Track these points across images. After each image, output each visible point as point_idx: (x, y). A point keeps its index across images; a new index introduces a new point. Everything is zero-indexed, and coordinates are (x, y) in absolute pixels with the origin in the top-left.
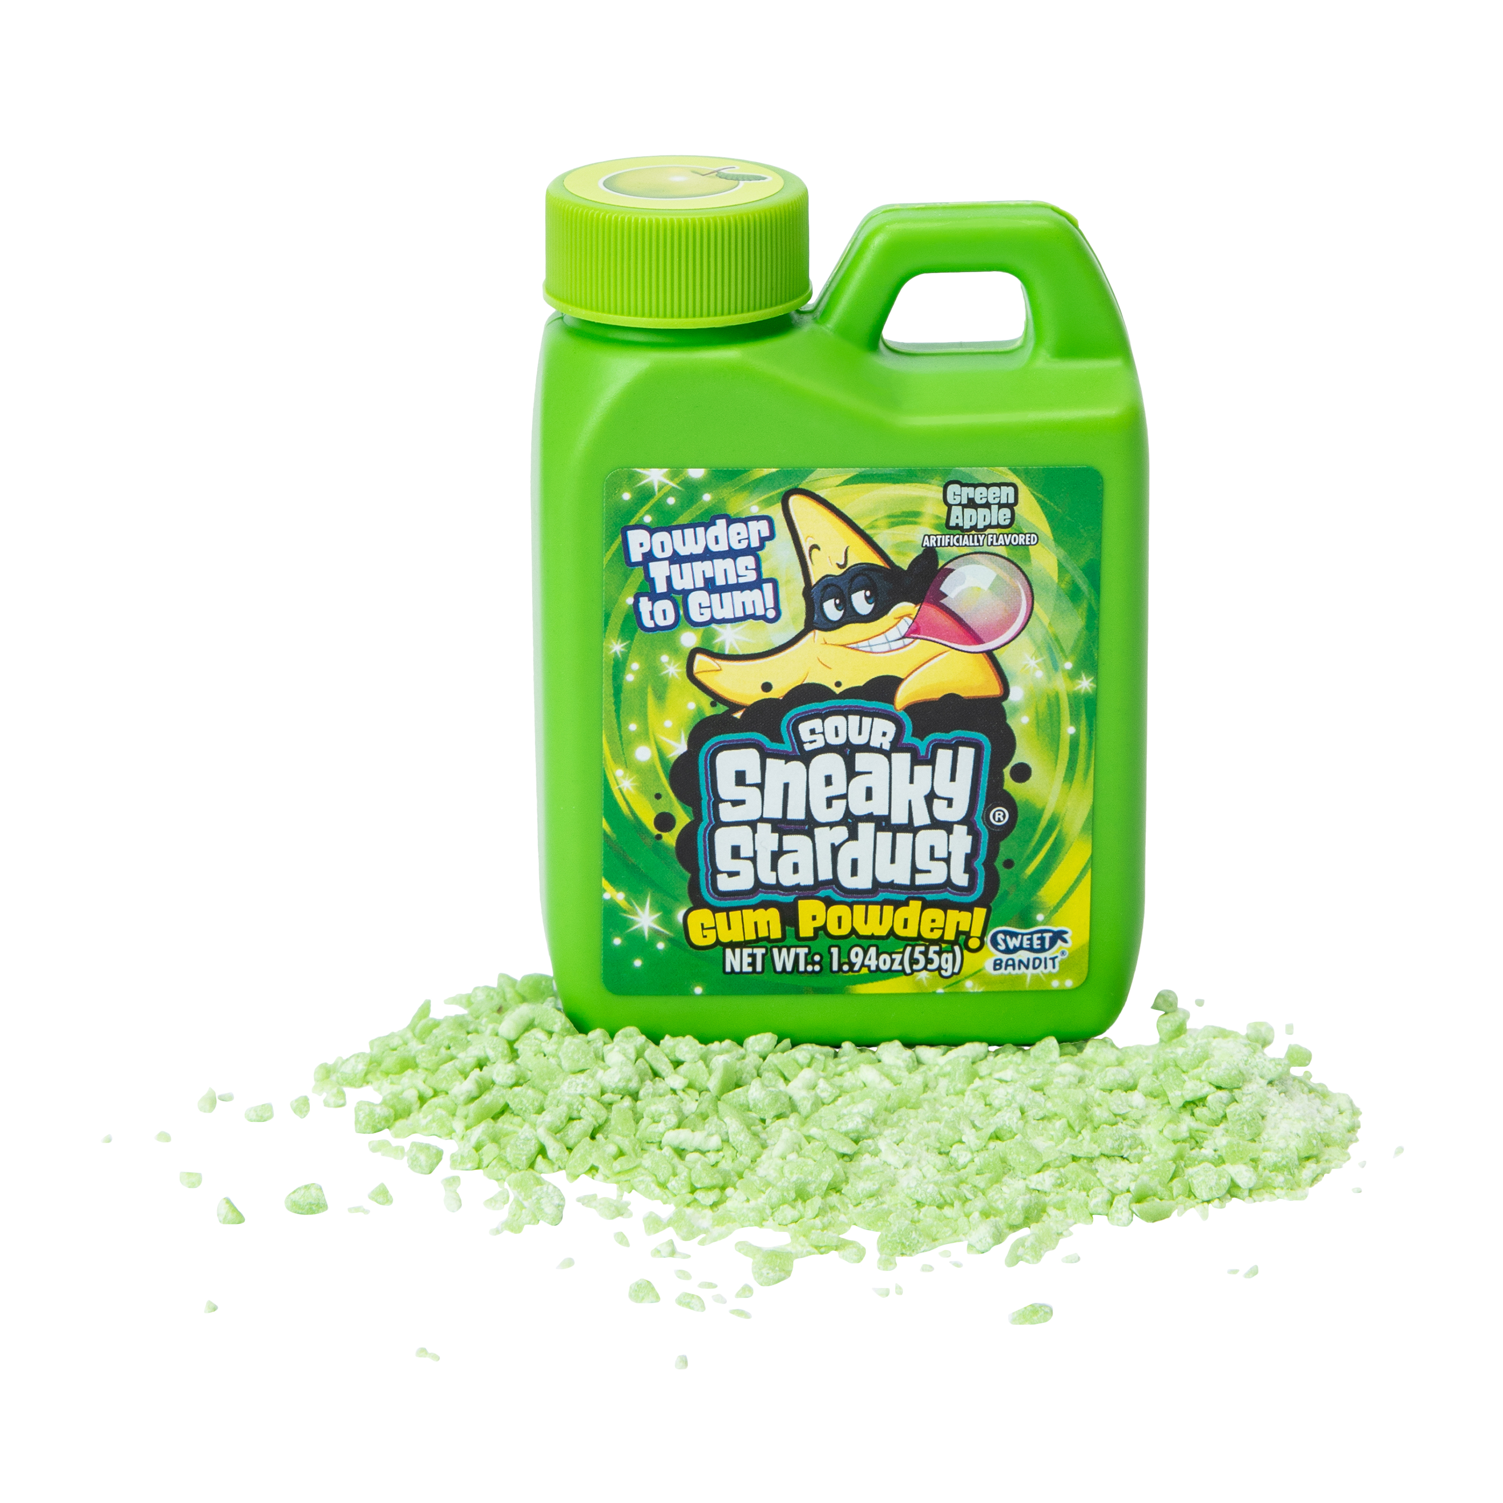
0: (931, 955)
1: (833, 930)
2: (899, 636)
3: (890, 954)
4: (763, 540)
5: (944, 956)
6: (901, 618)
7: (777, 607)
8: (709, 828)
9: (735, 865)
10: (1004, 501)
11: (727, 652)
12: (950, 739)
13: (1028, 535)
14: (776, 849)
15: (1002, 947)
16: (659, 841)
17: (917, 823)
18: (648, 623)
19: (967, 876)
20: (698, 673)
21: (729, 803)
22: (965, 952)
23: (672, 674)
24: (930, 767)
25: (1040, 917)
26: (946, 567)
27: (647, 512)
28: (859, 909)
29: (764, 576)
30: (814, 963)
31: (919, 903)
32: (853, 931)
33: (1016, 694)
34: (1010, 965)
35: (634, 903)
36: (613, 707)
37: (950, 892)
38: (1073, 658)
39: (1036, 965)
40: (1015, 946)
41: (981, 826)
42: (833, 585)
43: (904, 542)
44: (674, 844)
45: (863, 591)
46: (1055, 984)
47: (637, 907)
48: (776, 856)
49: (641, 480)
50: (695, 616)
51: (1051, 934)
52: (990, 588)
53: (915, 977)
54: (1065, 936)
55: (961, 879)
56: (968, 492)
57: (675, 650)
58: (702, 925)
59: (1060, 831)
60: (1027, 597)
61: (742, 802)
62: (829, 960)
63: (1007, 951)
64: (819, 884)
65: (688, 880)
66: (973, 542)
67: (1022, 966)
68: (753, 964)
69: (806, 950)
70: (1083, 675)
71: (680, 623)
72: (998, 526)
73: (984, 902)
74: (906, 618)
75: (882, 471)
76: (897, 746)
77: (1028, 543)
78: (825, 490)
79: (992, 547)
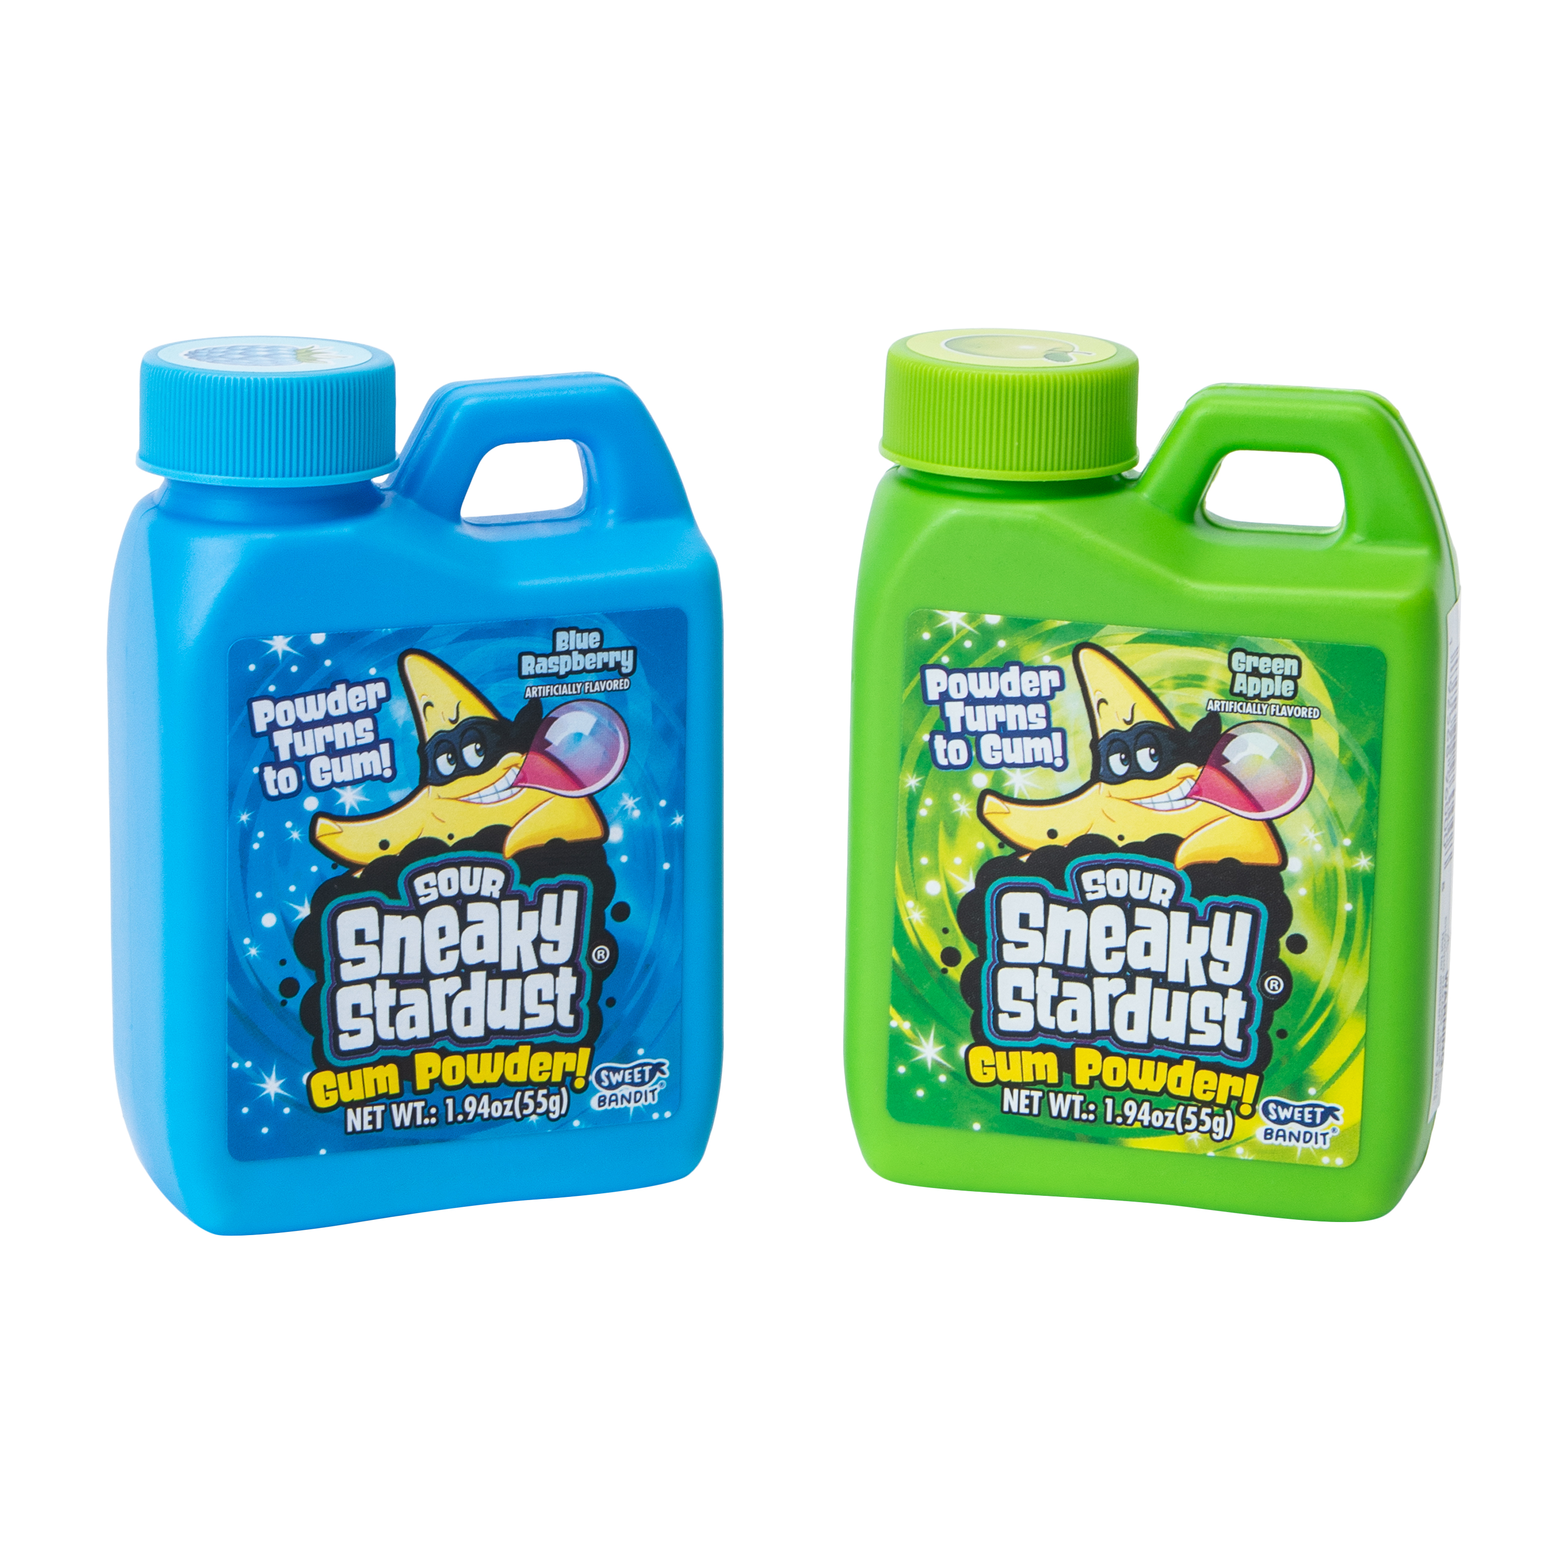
0: (1203, 1117)
1: (1108, 1080)
2: (1181, 796)
3: (1163, 1111)
4: (1053, 690)
5: (1216, 1119)
6: (1184, 778)
7: (1064, 756)
8: (993, 967)
9: (1016, 1006)
10: (1287, 673)
11: (1016, 796)
12: (1228, 903)
13: (1310, 709)
14: (1056, 994)
15: (1274, 1117)
16: (945, 975)
17: (1193, 983)
18: (942, 761)
19: (1240, 1041)
20: (987, 814)
21: (1013, 945)
22: (1237, 1117)
23: (964, 812)
24: (1207, 929)
25: (1312, 1091)
26: (1229, 732)
27: (945, 653)
28: (1134, 1063)
29: (1054, 725)
30: (1088, 1112)
31: (1193, 1063)
32: (1128, 1084)
33: (1294, 865)
34: (1281, 1136)
35: (919, 1034)
36: (906, 840)
37: (1223, 1055)
38: (1353, 835)
39: (1307, 1139)
40: (1286, 1118)
41: (1255, 992)
42: (1118, 740)
43: (1189, 704)
44: (959, 979)
45: (1148, 749)
46: (1325, 1160)
47: (922, 1038)
48: (1056, 1000)
49: (940, 621)
50: (987, 759)
51: (1322, 1110)
52: (1271, 758)
53: (1187, 1136)
54: (1336, 1113)
55: (1235, 1044)
56: (1253, 661)
57: (966, 790)
58: (983, 1062)
59: (1334, 1007)
60: (1308, 769)
61: (1025, 945)
62: (1103, 1110)
63: (1278, 1121)
64: (1096, 1034)
65: (971, 1016)
66: (1256, 710)
67: (1293, 1138)
68: (1029, 1106)
69: (1082, 1098)
70: (1362, 853)
71: (972, 763)
72: (1281, 697)
73: (1258, 1069)
74: (1189, 779)
75: (1169, 632)
76: (1176, 904)
77: (1310, 716)
78: (1115, 646)
79: (1274, 717)
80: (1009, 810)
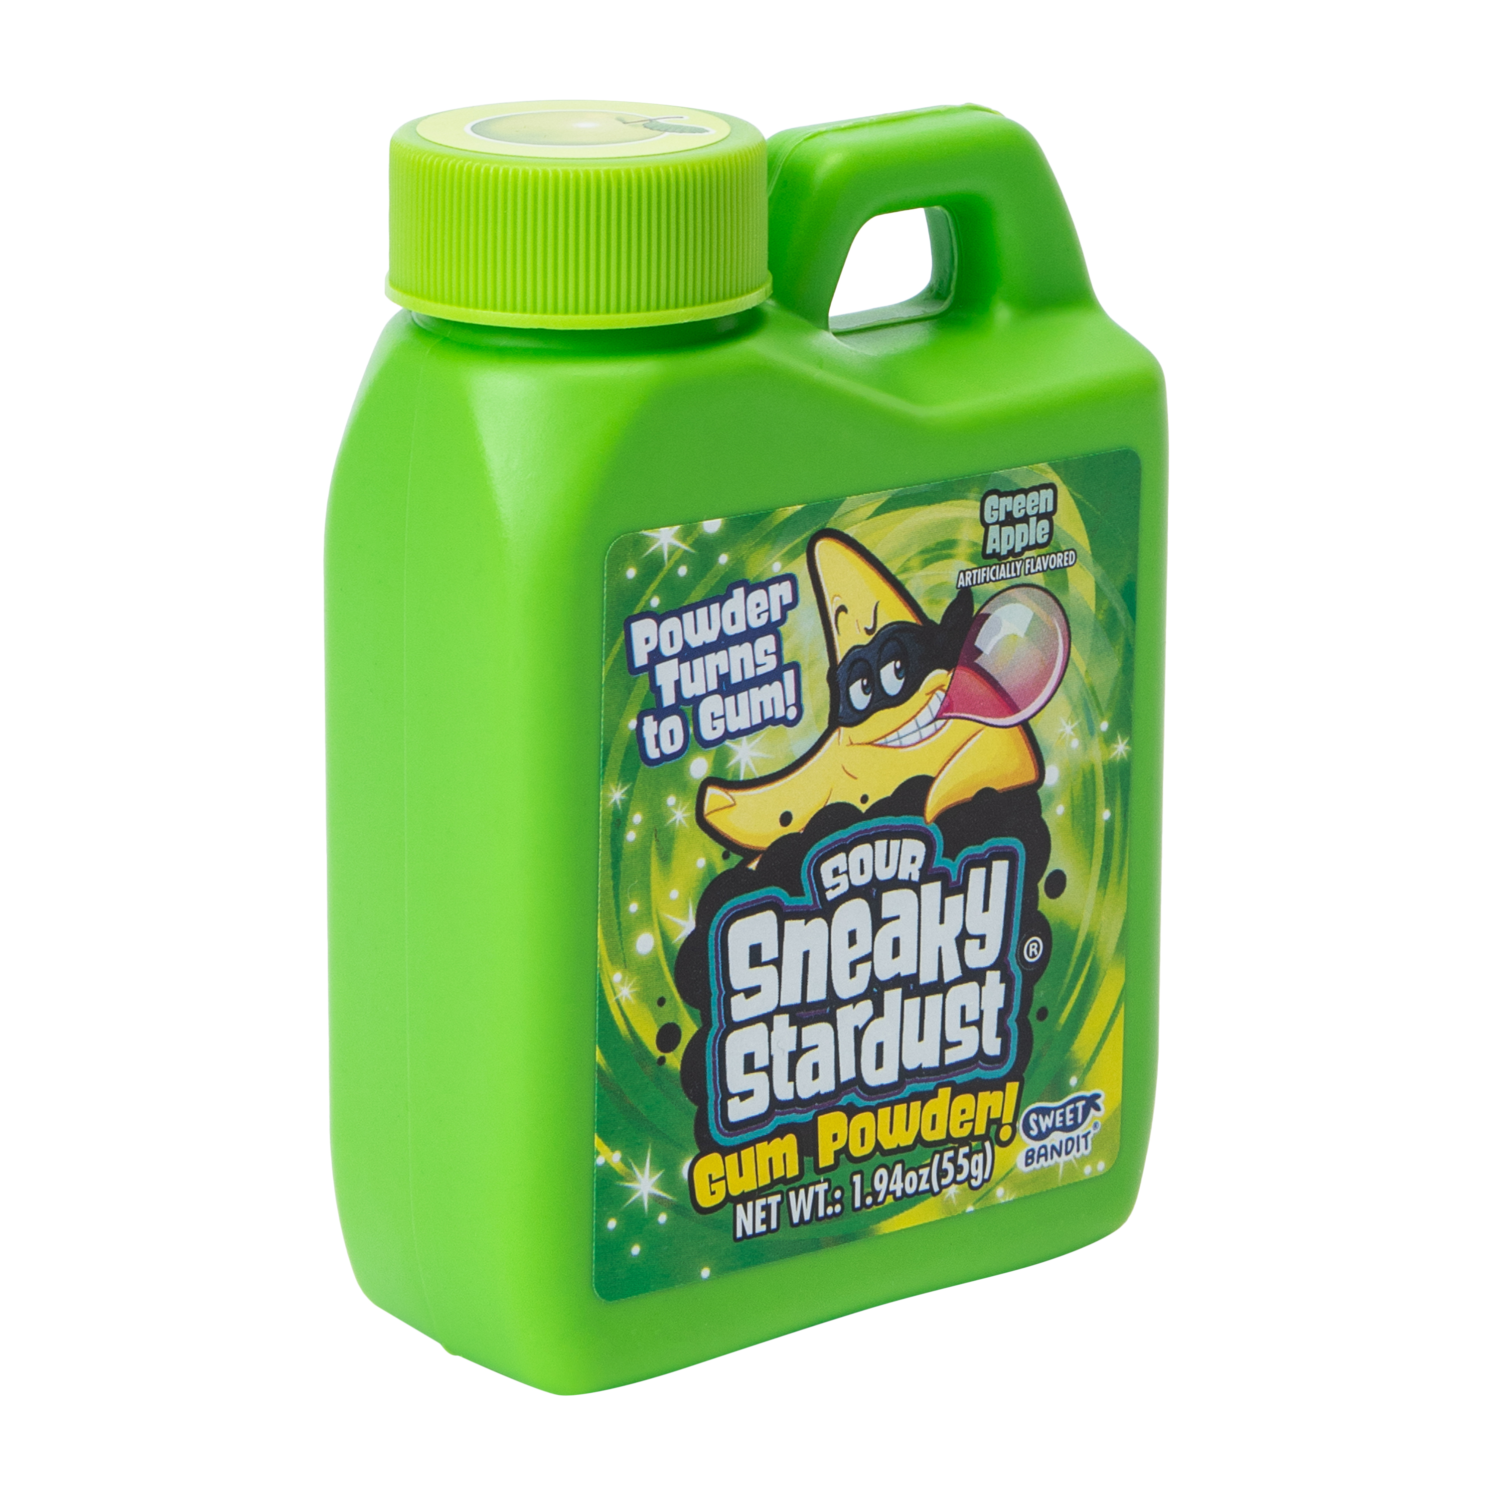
0: (961, 1161)
1: (856, 1151)
2: (930, 718)
3: (917, 1171)
4: (785, 609)
5: (975, 1157)
6: (933, 692)
7: (798, 702)
8: (720, 1035)
9: (746, 1081)
10: (1042, 510)
12: (983, 852)
13: (1066, 553)
14: (794, 1048)
15: (1034, 1133)
16: (662, 1066)
17: (948, 977)
18: (654, 754)
19: (1000, 1040)
21: (739, 994)
22: (997, 1147)
23: (680, 821)
24: (962, 897)
25: (1073, 1081)
26: (982, 612)
27: (655, 592)
28: (882, 1115)
29: (786, 661)
30: (834, 1202)
31: (950, 1089)
32: (880, 1145)
33: (1052, 775)
35: (633, 1164)
36: (610, 884)
37: (982, 1068)
38: (1110, 714)
41: (1014, 966)
42: (860, 659)
43: (937, 586)
44: (679, 1067)
46: (1088, 1170)
47: (636, 1169)
48: (795, 1057)
49: (649, 546)
50: (708, 734)
52: (1026, 634)
53: (944, 1195)
55: (993, 1046)
56: (1007, 503)
57: (683, 786)
58: (710, 1176)
59: (1094, 958)
61: (757, 989)
62: (853, 1193)
64: (842, 1088)
65: (695, 1115)
66: (1010, 572)
68: (766, 1221)
69: (826, 1186)
70: (1119, 737)
71: (690, 745)
72: (1037, 546)
73: (1017, 1073)
74: (938, 692)
75: (917, 488)
76: (927, 873)
77: (1066, 564)
78: (855, 526)
79: (1029, 576)
80: (734, 800)
